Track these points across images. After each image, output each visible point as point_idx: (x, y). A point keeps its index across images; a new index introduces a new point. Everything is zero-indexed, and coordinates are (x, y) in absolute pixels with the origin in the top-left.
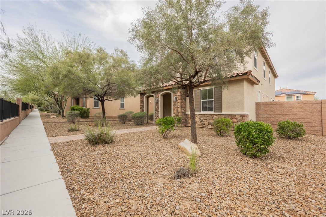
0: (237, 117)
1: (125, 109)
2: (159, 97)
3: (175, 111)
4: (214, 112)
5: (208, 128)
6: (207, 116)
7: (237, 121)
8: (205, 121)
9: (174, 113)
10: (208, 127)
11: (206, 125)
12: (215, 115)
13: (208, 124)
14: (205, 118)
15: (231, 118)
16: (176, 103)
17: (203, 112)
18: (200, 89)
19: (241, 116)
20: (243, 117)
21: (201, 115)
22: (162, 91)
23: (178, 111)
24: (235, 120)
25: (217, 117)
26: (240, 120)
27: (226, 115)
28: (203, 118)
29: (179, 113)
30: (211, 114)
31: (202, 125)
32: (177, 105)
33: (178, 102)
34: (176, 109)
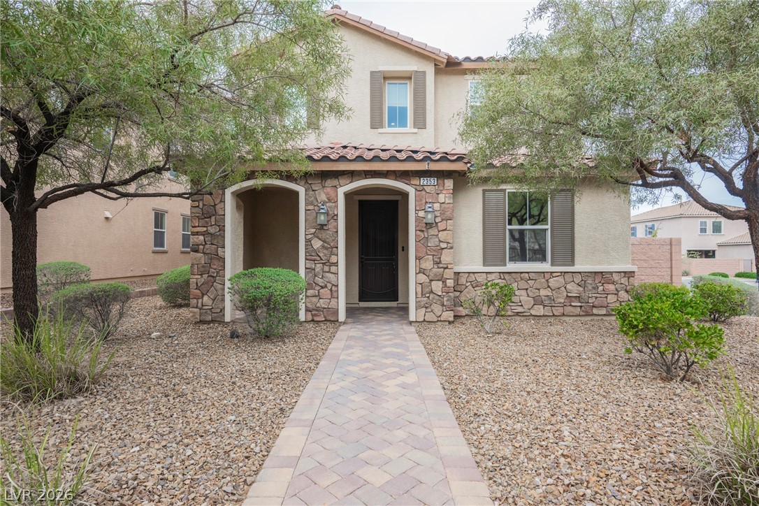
0: (616, 277)
3: (428, 264)
4: (552, 264)
5: (531, 315)
6: (530, 279)
7: (616, 290)
8: (524, 293)
9: (421, 271)
10: (533, 312)
11: (526, 307)
12: (554, 274)
13: (533, 303)
14: (523, 285)
15: (600, 282)
16: (433, 231)
17: (512, 267)
19: (625, 276)
20: (629, 278)
21: (507, 276)
23: (440, 262)
24: (611, 287)
25: (561, 279)
26: (623, 286)
27: (587, 274)
28: (516, 284)
29: (446, 270)
30: (544, 272)
31: (513, 308)
32: (437, 240)
33: (440, 229)
34: (433, 255)
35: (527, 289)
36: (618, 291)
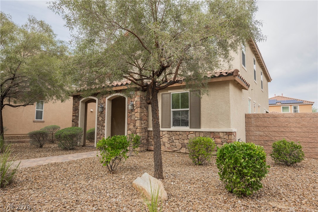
0: (221, 135)
1: (43, 122)
2: (105, 103)
3: (131, 127)
4: (190, 128)
5: (180, 152)
6: (180, 135)
7: (222, 142)
8: (177, 141)
9: (129, 129)
10: (181, 151)
11: (178, 148)
12: (191, 133)
13: (181, 146)
14: (177, 137)
15: (213, 137)
16: (133, 113)
17: (173, 128)
18: (169, 92)
19: (226, 135)
20: (228, 135)
21: (170, 133)
22: (111, 93)
23: (135, 126)
24: (219, 140)
25: (194, 135)
26: (225, 140)
27: (206, 133)
28: (174, 137)
29: (137, 129)
30: (186, 131)
31: (173, 148)
32: (134, 116)
33: (135, 112)
34: (133, 123)
35: (179, 139)
36: (223, 143)
